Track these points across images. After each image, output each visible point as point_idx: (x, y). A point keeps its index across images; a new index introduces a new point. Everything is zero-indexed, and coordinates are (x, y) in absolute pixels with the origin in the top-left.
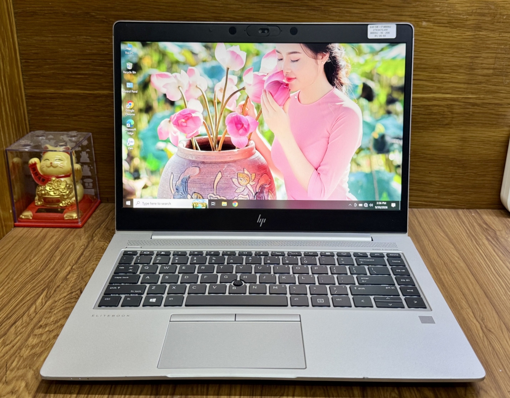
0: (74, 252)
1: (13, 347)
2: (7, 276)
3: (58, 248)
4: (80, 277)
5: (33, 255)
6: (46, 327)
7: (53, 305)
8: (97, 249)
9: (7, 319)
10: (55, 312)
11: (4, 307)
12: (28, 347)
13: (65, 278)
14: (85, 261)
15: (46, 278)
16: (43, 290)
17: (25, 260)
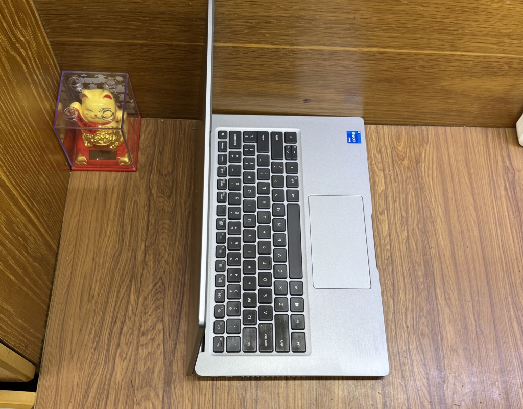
0: (140, 217)
1: (130, 361)
2: (93, 259)
3: (124, 209)
4: (156, 259)
5: (105, 222)
6: (148, 333)
7: (145, 303)
8: (159, 211)
9: (114, 324)
10: (149, 314)
11: (106, 308)
12: (142, 360)
13: (145, 263)
14: (154, 232)
15: (128, 263)
16: (131, 281)
17: (100, 233)
